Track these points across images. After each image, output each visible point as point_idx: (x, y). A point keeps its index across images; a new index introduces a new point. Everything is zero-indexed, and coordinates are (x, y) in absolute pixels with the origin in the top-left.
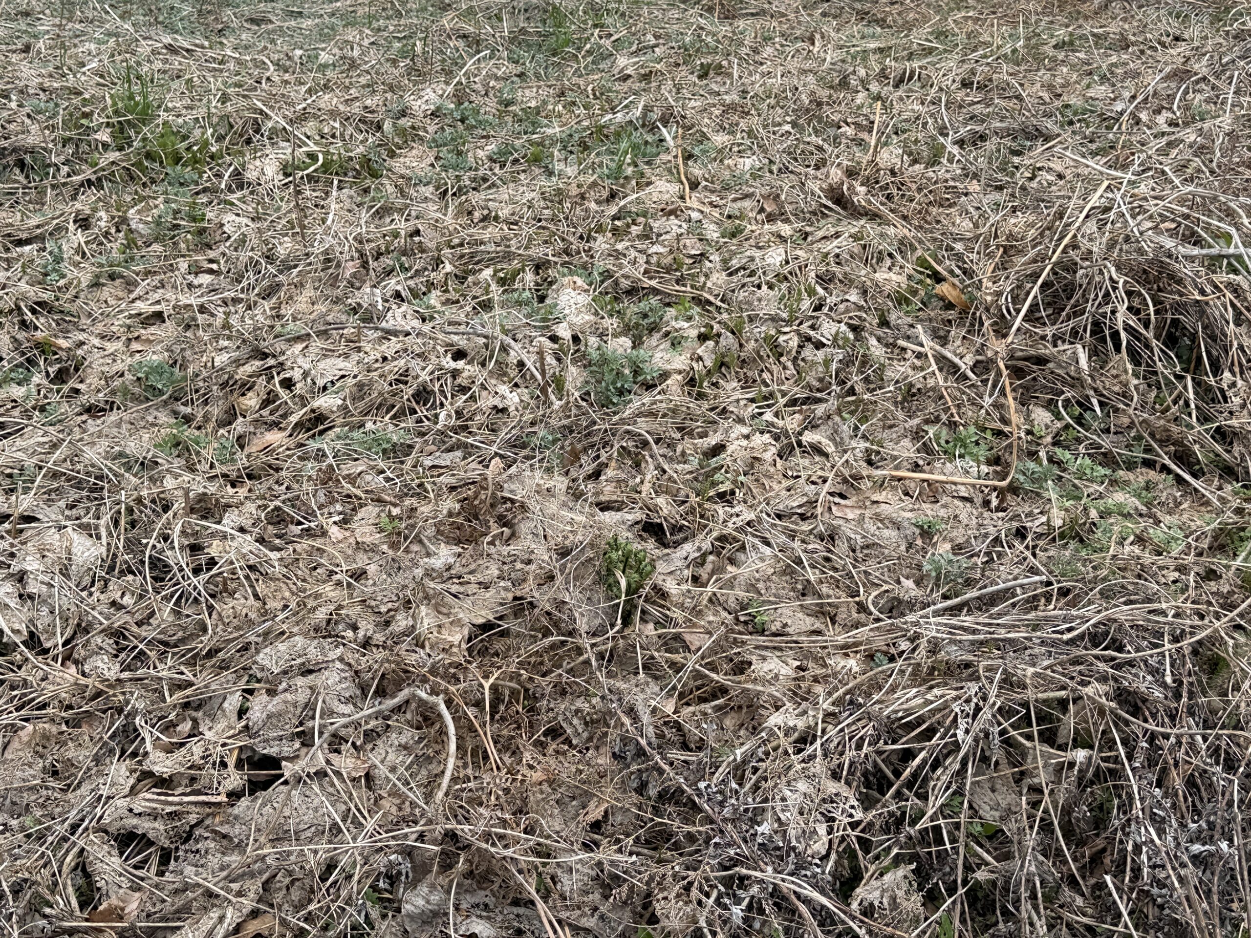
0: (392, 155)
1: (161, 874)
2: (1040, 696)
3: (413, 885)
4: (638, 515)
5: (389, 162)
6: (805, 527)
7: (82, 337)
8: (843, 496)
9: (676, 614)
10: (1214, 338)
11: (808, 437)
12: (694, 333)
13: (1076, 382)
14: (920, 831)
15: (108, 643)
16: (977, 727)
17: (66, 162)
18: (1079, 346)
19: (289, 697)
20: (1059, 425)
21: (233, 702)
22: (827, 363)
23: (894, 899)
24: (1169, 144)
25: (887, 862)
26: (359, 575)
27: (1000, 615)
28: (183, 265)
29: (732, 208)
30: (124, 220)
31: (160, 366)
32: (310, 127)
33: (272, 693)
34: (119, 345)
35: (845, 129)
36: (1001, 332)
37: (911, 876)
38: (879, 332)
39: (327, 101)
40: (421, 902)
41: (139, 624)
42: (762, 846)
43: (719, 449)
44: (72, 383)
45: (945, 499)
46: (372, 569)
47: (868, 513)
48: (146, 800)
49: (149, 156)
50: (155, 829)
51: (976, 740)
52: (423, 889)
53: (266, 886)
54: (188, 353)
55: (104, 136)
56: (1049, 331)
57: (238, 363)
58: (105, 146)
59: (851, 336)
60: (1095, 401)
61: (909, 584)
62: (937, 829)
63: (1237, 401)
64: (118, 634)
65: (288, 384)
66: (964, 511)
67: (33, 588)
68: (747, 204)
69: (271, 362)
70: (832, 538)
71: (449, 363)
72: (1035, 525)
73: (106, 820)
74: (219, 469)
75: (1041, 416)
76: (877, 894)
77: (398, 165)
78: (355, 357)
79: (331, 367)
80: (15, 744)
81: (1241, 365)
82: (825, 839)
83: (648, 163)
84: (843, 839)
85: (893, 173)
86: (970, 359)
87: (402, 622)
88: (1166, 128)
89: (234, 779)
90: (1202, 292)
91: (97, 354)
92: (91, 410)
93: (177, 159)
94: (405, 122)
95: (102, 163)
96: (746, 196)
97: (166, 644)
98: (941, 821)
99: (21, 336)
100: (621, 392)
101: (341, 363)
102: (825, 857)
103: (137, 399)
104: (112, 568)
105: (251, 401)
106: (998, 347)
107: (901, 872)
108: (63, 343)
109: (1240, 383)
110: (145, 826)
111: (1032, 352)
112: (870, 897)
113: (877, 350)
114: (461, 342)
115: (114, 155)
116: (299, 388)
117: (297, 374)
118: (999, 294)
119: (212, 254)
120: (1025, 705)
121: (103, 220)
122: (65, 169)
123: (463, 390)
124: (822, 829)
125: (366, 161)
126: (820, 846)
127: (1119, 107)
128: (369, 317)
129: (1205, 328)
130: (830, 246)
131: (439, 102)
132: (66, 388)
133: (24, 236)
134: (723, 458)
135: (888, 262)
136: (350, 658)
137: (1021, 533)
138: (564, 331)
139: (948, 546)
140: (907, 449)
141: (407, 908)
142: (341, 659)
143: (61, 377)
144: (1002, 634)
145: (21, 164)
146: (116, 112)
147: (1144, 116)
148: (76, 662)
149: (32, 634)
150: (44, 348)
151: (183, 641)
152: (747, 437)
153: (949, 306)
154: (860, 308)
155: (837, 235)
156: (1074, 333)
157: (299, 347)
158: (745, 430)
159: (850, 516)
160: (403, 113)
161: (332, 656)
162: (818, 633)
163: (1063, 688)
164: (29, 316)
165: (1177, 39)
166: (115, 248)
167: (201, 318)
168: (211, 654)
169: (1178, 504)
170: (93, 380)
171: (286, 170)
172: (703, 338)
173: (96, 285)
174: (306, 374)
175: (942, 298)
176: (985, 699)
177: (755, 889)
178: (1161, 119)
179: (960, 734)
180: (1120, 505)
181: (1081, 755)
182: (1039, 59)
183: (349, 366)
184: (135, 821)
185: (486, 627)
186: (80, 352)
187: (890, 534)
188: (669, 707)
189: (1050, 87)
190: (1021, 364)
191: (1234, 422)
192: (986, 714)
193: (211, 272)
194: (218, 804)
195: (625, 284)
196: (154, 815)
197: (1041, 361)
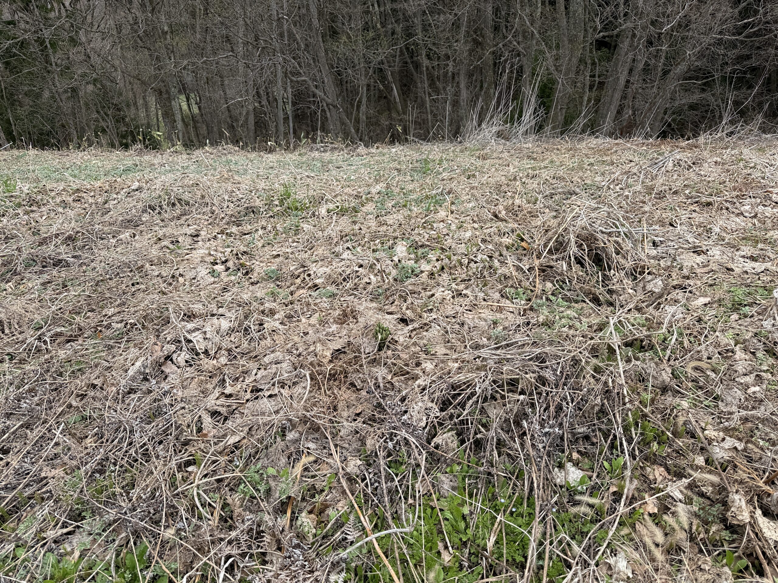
0: (363, 206)
1: (223, 424)
2: (509, 377)
3: (290, 431)
4: (399, 316)
5: (362, 208)
6: (454, 320)
7: (254, 261)
8: (470, 311)
9: (399, 348)
10: (609, 259)
11: (464, 292)
12: (435, 259)
13: (561, 274)
14: (460, 421)
15: (226, 353)
16: (483, 387)
17: (265, 211)
18: (564, 262)
19: (270, 371)
20: (554, 288)
21: (255, 371)
22: (477, 268)
23: (446, 442)
24: (619, 195)
25: (446, 430)
26: (306, 334)
27: (510, 350)
28: (290, 240)
29: (462, 219)
30: (275, 227)
31: (274, 270)
32: (339, 198)
33: (265, 369)
34: (264, 264)
35: (508, 193)
36: (539, 257)
37: (454, 435)
38: (499, 258)
39: (347, 190)
40: (292, 436)
41: (236, 348)
42: (403, 423)
43: (433, 295)
44: (249, 276)
45: (505, 312)
46: (310, 332)
47: (476, 316)
48: (222, 400)
49: (289, 208)
50: (223, 410)
51: (483, 391)
52: (293, 432)
53: (250, 429)
54: (283, 266)
55: (277, 202)
56: (554, 257)
57: (296, 269)
58: (277, 205)
59: (488, 259)
60: (567, 280)
61: (485, 339)
62: (467, 420)
63: (616, 280)
64: (229, 351)
65: (309, 275)
66: (510, 316)
67: (208, 336)
68: (468, 218)
69: (306, 269)
70: (463, 324)
71: (357, 268)
72: (533, 321)
73: (208, 407)
74: (283, 301)
75: (549, 285)
76: (441, 440)
77: (364, 209)
78: (330, 267)
79: (322, 270)
80: (193, 383)
81: (617, 267)
82: (425, 422)
83: (441, 206)
84: (432, 422)
85: (519, 207)
86: (527, 267)
87: (312, 348)
88: (619, 190)
89: (248, 396)
90: (605, 244)
91: (257, 267)
92: (252, 284)
93: (296, 209)
94: (369, 196)
95: (275, 211)
96: (468, 215)
97: (243, 354)
98: (469, 417)
99: (236, 261)
100: (407, 277)
101: (325, 269)
102: (424, 428)
103: (266, 280)
104: (233, 330)
105: (298, 281)
106: (537, 262)
107: (450, 434)
108: (248, 264)
109: (617, 274)
110: (220, 409)
111: (548, 264)
112: (438, 441)
113: (496, 263)
114: (362, 262)
115: (278, 208)
116: (312, 277)
117: (312, 272)
118: (539, 245)
119: (298, 237)
120: (502, 379)
121: (269, 227)
122: (265, 213)
123: (358, 277)
124: (424, 418)
125: (354, 208)
126: (423, 424)
127: (603, 184)
128: (337, 255)
129: (606, 255)
130: (488, 231)
131: (380, 189)
132: (247, 277)
133: (246, 232)
134: (434, 298)
135: (507, 235)
136: (292, 359)
137: (528, 323)
138: (396, 259)
139: (502, 327)
140: (497, 296)
141: (288, 438)
142: (289, 360)
143: (247, 273)
144: (509, 356)
145: (253, 212)
146: (281, 196)
147: (612, 187)
148: (217, 359)
149: (206, 350)
150: (242, 265)
151: (248, 353)
152: (443, 292)
153: (525, 249)
154: (492, 250)
155: (491, 227)
156: (563, 258)
157: (315, 264)
158: (443, 289)
159: (470, 317)
160: (369, 193)
161: (287, 358)
162: (447, 355)
163: (518, 374)
164: (240, 255)
165: (631, 161)
166: (271, 236)
167: (291, 256)
168: (256, 357)
169: (590, 315)
170: (255, 275)
171: (328, 211)
172: (438, 260)
173: (263, 246)
174: (314, 272)
175: (522, 247)
176: (487, 377)
177: (399, 437)
178: (618, 187)
179: (477, 389)
180: (568, 315)
181: (522, 397)
182: (582, 169)
183: (328, 270)
184: (217, 407)
185: (337, 350)
186: (253, 266)
187: (483, 323)
188: (389, 377)
189: (581, 178)
190: (544, 268)
191: (614, 287)
192: (487, 382)
193: (297, 242)
194: (243, 403)
195: (420, 244)
196: (223, 406)
197: (551, 267)
